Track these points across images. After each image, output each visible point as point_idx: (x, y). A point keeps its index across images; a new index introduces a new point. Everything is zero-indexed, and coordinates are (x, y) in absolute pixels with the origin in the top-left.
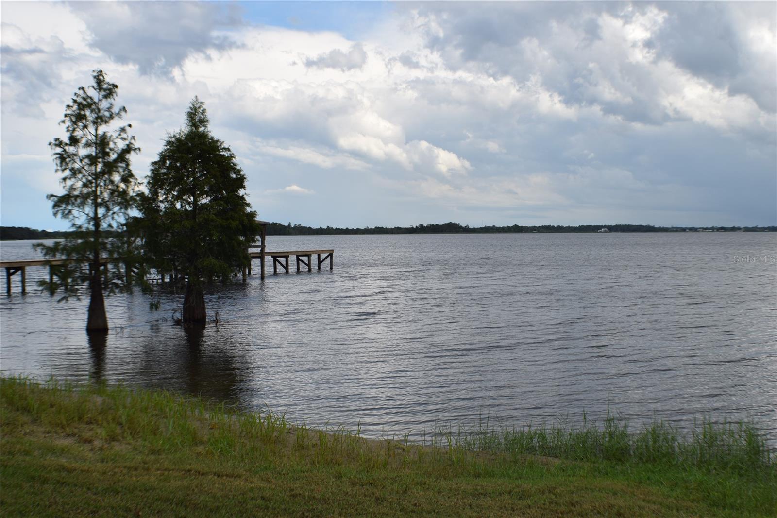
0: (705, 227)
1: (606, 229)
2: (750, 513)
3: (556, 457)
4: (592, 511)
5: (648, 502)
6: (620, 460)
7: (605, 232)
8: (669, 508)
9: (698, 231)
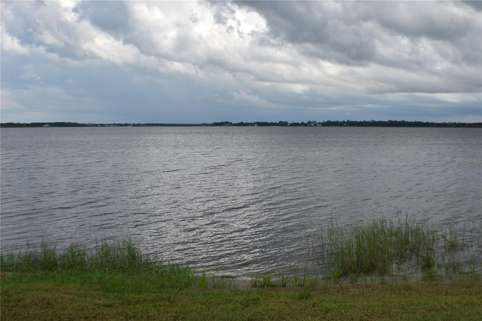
0: (109, 124)
1: (48, 125)
2: (129, 294)
3: (10, 271)
4: (31, 303)
5: (67, 294)
6: (51, 269)
7: (48, 127)
8: (80, 296)
9: (105, 126)
